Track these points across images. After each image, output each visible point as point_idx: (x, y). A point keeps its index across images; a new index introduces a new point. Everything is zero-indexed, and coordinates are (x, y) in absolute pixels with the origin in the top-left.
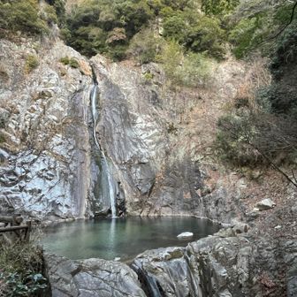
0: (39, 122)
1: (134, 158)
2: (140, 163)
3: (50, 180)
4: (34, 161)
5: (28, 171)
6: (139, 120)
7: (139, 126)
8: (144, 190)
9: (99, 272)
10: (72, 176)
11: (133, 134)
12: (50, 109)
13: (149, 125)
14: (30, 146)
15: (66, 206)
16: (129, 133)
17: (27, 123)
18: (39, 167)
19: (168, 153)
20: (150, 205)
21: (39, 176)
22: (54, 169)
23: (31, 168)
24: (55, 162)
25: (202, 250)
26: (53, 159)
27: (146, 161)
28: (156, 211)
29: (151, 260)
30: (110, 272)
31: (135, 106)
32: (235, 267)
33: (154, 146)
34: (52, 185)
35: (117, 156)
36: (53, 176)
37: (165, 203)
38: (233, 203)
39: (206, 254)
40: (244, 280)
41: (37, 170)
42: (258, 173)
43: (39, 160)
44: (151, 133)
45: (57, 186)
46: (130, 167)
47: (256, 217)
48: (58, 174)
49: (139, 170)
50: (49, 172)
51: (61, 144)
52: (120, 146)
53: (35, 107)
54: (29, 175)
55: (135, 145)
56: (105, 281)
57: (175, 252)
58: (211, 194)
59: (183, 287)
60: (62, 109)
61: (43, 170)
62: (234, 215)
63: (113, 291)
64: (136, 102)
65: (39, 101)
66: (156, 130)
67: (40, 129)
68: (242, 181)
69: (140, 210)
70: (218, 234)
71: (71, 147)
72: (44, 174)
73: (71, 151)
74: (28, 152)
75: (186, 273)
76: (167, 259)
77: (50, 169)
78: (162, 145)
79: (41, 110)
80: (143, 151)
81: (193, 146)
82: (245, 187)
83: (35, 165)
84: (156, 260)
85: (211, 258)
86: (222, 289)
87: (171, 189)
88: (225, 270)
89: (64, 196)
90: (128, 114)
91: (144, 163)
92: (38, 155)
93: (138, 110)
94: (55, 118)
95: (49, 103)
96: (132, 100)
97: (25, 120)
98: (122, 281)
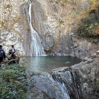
0: (8, 18)
1: (47, 33)
2: (49, 36)
3: (15, 41)
4: (8, 34)
5: (6, 38)
6: (49, 18)
7: (48, 20)
8: (51, 46)
9: (40, 76)
10: (23, 40)
11: (46, 24)
12: (12, 12)
13: (53, 20)
14: (6, 28)
15: (21, 51)
16: (44, 23)
17: (4, 18)
18: (10, 36)
19: (60, 32)
20: (53, 52)
21: (10, 40)
22: (16, 37)
23: (7, 37)
24: (16, 34)
25: (76, 68)
26: (15, 33)
27: (51, 35)
28: (55, 54)
29: (58, 71)
30: (44, 76)
31: (47, 12)
32: (89, 75)
33: (55, 29)
34: (15, 43)
35: (40, 33)
36: (15, 40)
37: (59, 51)
38: (86, 52)
39: (78, 70)
40: (93, 79)
41: (9, 37)
42: (96, 40)
43: (9, 34)
44: (53, 23)
45: (17, 44)
46: (45, 37)
47: (95, 57)
48: (17, 39)
49: (49, 38)
50: (14, 38)
51: (18, 27)
52: (41, 29)
53: (6, 11)
54: (6, 39)
55: (47, 28)
56: (43, 79)
57: (66, 69)
58: (77, 48)
59: (70, 81)
60: (17, 12)
61: (11, 37)
62: (86, 56)
63: (46, 82)
64: (47, 10)
65: (8, 8)
66: (55, 22)
67: (9, 21)
68: (90, 43)
69: (49, 53)
70: (81, 63)
71: (22, 29)
72: (12, 39)
73: (22, 30)
74: (5, 30)
75: (70, 76)
76: (63, 71)
77: (14, 37)
78: (58, 29)
79: (9, 13)
80: (50, 31)
81: (70, 29)
82: (91, 45)
83: (8, 35)
84: (60, 72)
85: (80, 71)
86: (84, 82)
87: (61, 46)
88: (85, 76)
89: (20, 48)
90: (44, 15)
91: (51, 36)
92: (9, 32)
93: (48, 14)
94: (15, 17)
95: (12, 10)
96: (46, 9)
97: (3, 17)
98: (48, 79)
